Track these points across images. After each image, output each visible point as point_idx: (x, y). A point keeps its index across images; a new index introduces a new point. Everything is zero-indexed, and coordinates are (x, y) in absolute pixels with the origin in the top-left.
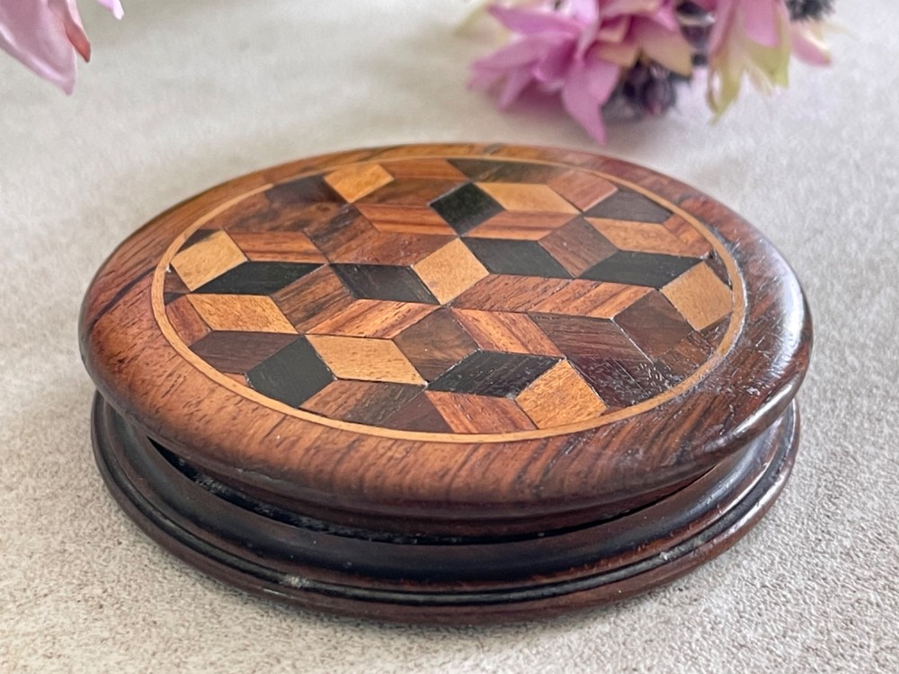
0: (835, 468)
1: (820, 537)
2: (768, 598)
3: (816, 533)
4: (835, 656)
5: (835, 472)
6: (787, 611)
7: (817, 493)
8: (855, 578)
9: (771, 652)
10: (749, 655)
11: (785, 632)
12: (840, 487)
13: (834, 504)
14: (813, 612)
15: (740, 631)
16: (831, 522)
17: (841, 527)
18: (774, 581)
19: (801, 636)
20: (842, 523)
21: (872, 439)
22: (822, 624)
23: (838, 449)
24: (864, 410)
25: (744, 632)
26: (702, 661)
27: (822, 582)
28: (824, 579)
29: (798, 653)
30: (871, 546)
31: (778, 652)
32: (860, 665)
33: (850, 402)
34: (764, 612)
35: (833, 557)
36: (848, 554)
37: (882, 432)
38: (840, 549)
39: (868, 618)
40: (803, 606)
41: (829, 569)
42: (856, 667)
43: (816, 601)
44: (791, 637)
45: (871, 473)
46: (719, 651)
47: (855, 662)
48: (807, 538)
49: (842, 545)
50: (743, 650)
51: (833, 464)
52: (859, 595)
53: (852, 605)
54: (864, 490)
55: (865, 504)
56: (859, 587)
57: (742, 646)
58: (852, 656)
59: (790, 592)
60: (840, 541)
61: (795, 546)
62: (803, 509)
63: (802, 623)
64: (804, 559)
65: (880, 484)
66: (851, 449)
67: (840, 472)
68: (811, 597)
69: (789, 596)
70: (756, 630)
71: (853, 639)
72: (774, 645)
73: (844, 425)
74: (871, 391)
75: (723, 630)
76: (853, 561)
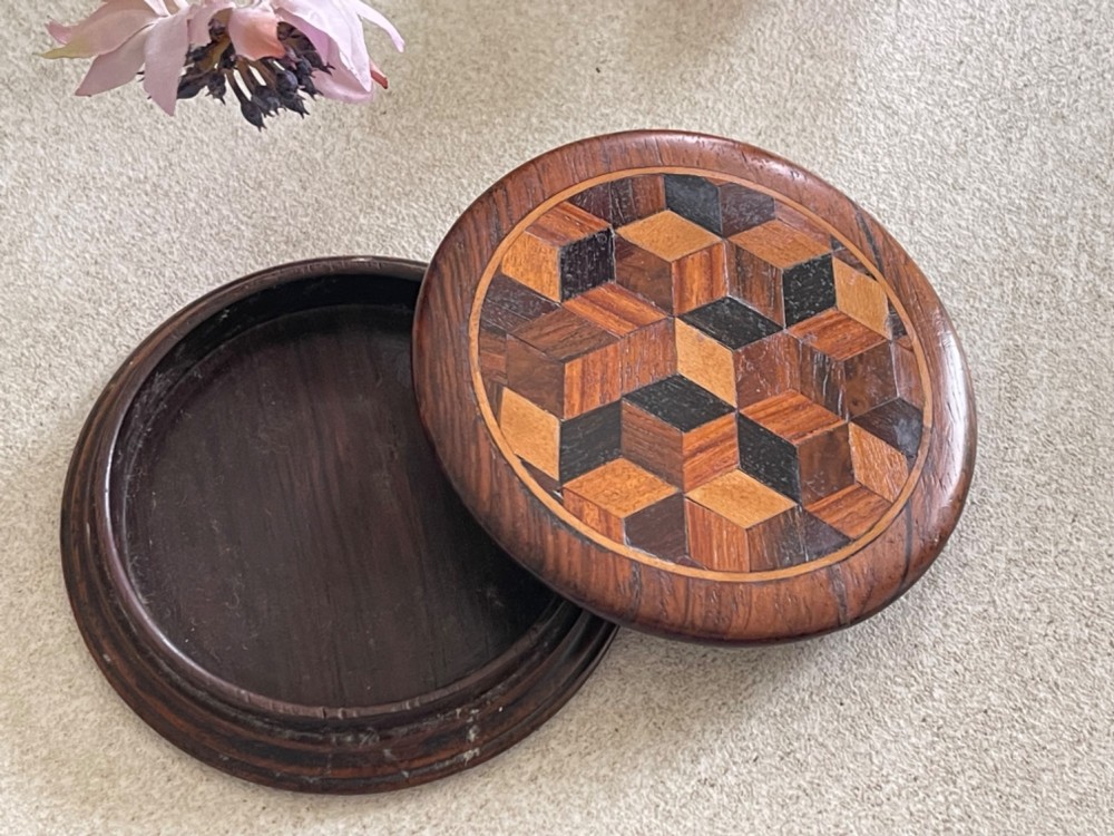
0: (1010, 366)
1: (1006, 445)
2: (977, 515)
3: (1003, 442)
4: (1029, 564)
5: (1011, 370)
6: (992, 526)
7: (999, 396)
8: (1034, 485)
9: (986, 567)
10: (970, 572)
11: (993, 546)
12: (1017, 387)
13: (1013, 407)
14: (1010, 524)
15: (962, 551)
16: (1012, 427)
17: (1021, 432)
18: (980, 497)
19: (1003, 549)
20: (1021, 428)
21: (1035, 327)
22: (1017, 535)
23: (1011, 342)
24: (1026, 292)
25: (966, 551)
26: (941, 583)
27: (1012, 493)
28: (1014, 489)
29: (1004, 565)
30: (1044, 449)
31: (990, 567)
32: (1046, 571)
33: (1014, 283)
34: (976, 529)
35: (1018, 465)
36: (1028, 460)
37: (1041, 318)
38: (1022, 456)
39: (1048, 524)
40: (1003, 519)
41: (1016, 478)
42: (1043, 572)
43: (1010, 512)
44: (998, 551)
45: (1037, 368)
46: (950, 571)
47: (1042, 568)
48: (998, 447)
49: (1023, 452)
50: (967, 569)
51: (1009, 361)
52: (1040, 502)
53: (1036, 513)
54: (1034, 388)
55: (1035, 404)
56: (1039, 493)
57: (965, 565)
58: (1040, 563)
59: (992, 506)
60: (1021, 447)
61: (990, 457)
62: (991, 416)
63: (1003, 536)
64: (998, 470)
65: (1045, 379)
66: (1020, 342)
67: (1015, 370)
68: (1007, 509)
69: (991, 510)
70: (973, 549)
71: (1040, 546)
72: (987, 561)
73: (1013, 313)
74: (1029, 267)
75: (950, 552)
76: (1032, 468)
